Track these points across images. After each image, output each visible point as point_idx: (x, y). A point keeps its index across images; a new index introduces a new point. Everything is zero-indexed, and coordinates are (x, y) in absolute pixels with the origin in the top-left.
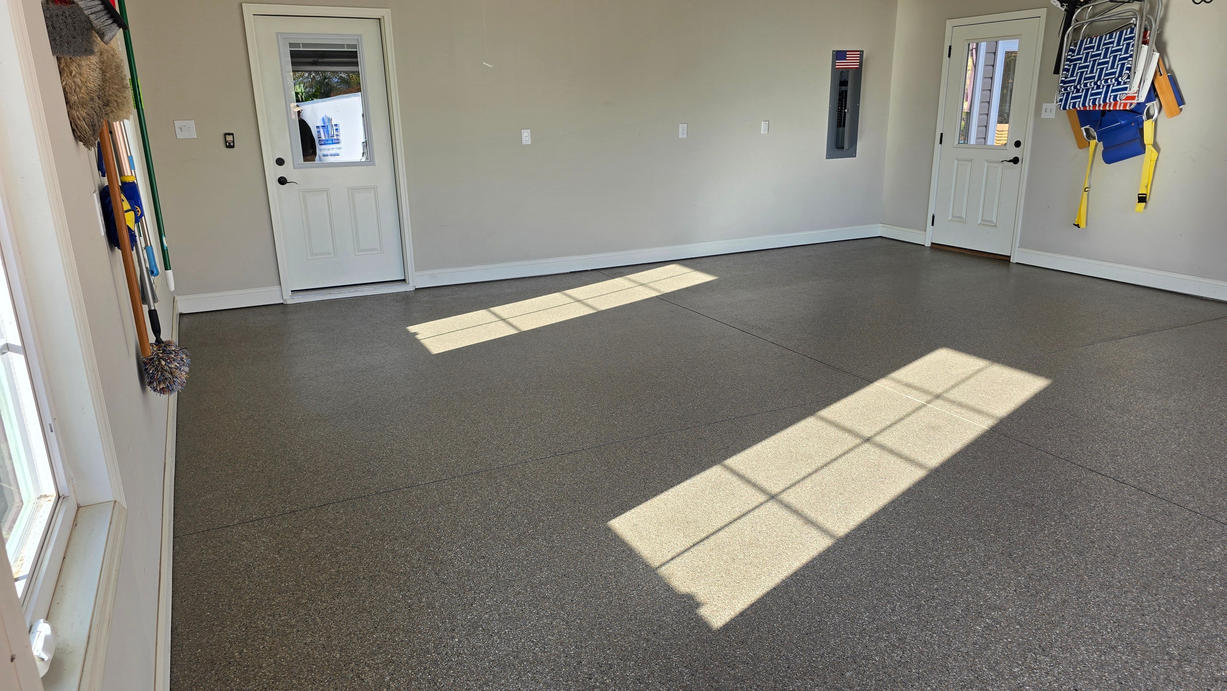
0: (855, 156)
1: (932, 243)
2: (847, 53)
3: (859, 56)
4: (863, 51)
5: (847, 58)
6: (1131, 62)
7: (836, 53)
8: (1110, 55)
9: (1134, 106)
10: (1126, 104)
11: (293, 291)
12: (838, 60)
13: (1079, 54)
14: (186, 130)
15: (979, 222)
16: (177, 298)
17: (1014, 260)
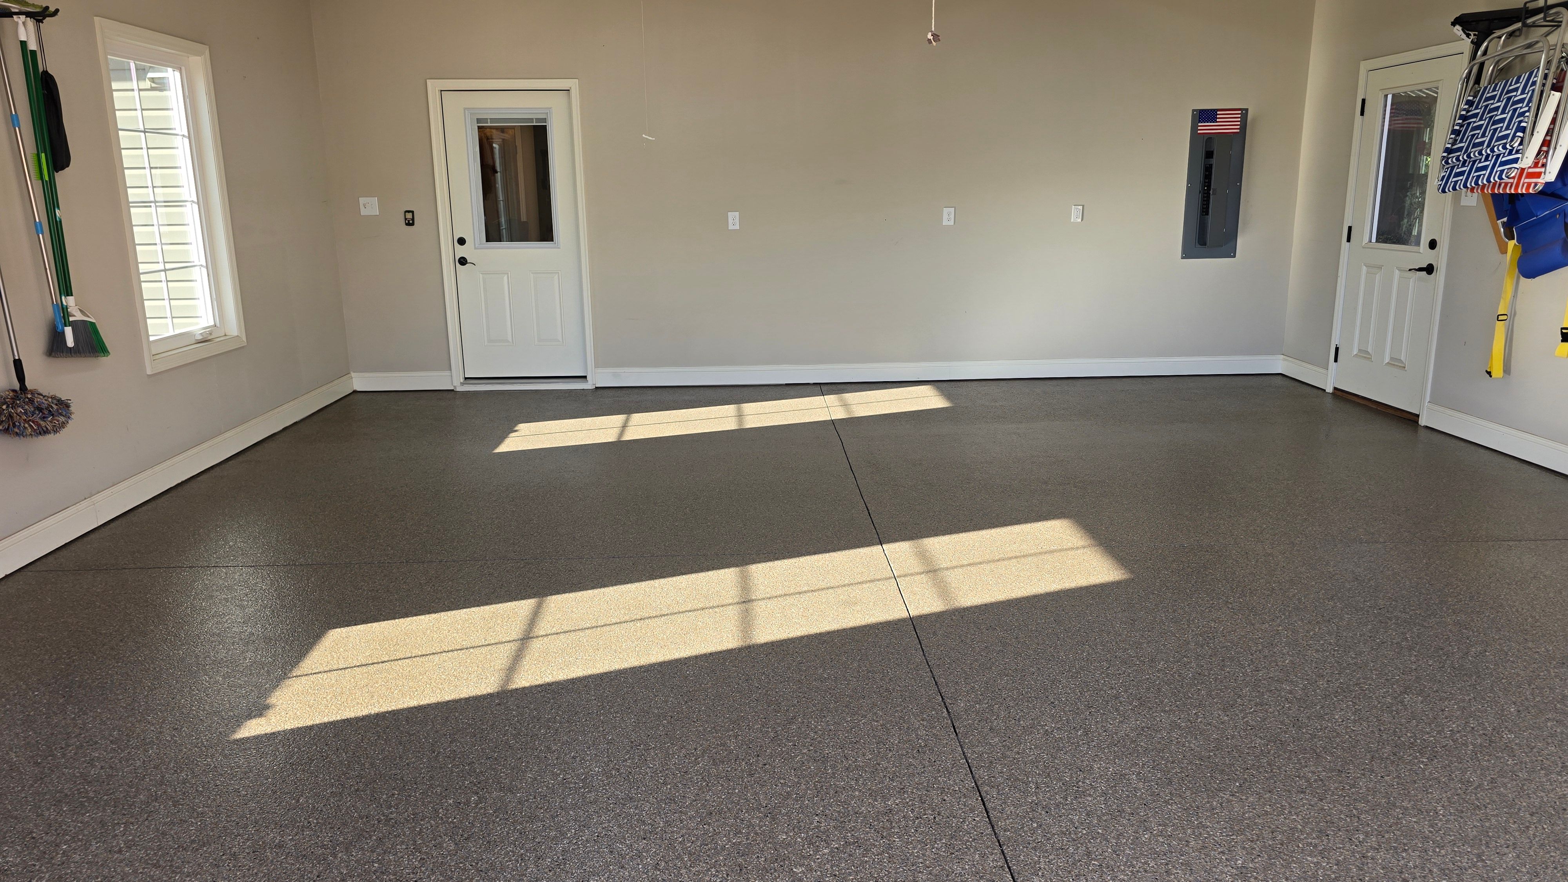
0: (1234, 256)
1: (1335, 389)
2: (1218, 113)
3: (1240, 116)
4: (1247, 110)
5: (1218, 120)
6: (1528, 119)
7: (1200, 113)
8: (1511, 106)
9: (1540, 187)
10: (1529, 185)
11: (466, 378)
12: (1202, 123)
13: (1477, 108)
14: (370, 206)
15: (1387, 360)
16: (353, 374)
17: (1423, 422)
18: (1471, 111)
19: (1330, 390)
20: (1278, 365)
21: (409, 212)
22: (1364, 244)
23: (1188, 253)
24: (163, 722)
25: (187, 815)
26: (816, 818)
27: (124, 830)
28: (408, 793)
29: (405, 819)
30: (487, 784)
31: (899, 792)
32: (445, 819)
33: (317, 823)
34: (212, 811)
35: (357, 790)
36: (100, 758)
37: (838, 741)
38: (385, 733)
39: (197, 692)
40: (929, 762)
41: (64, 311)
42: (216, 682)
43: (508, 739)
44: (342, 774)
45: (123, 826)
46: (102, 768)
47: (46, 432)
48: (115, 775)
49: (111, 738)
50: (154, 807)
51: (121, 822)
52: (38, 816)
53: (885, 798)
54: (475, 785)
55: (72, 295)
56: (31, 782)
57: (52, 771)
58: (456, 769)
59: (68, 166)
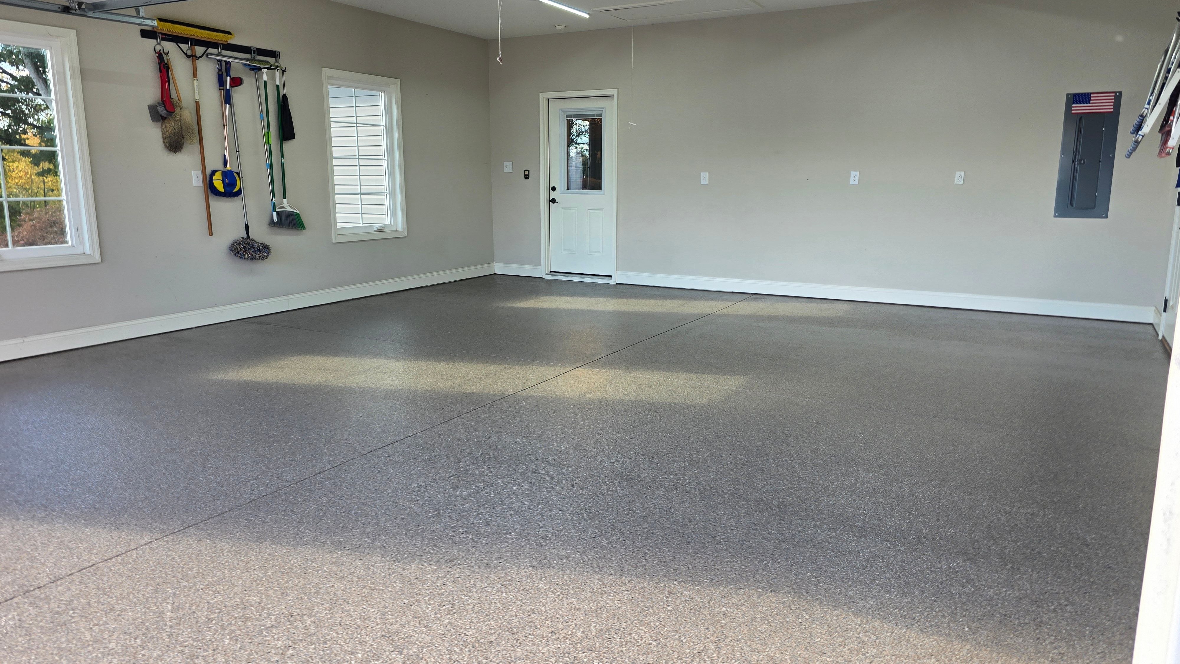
0: (1106, 217)
3: (1113, 97)
4: (1121, 93)
5: (1092, 102)
7: (1075, 96)
11: (551, 272)
12: (1075, 104)
14: (508, 167)
16: (495, 264)
19: (1160, 337)
20: (1149, 315)
21: (526, 170)
23: (1061, 213)
55: (286, 199)
59: (294, 139)
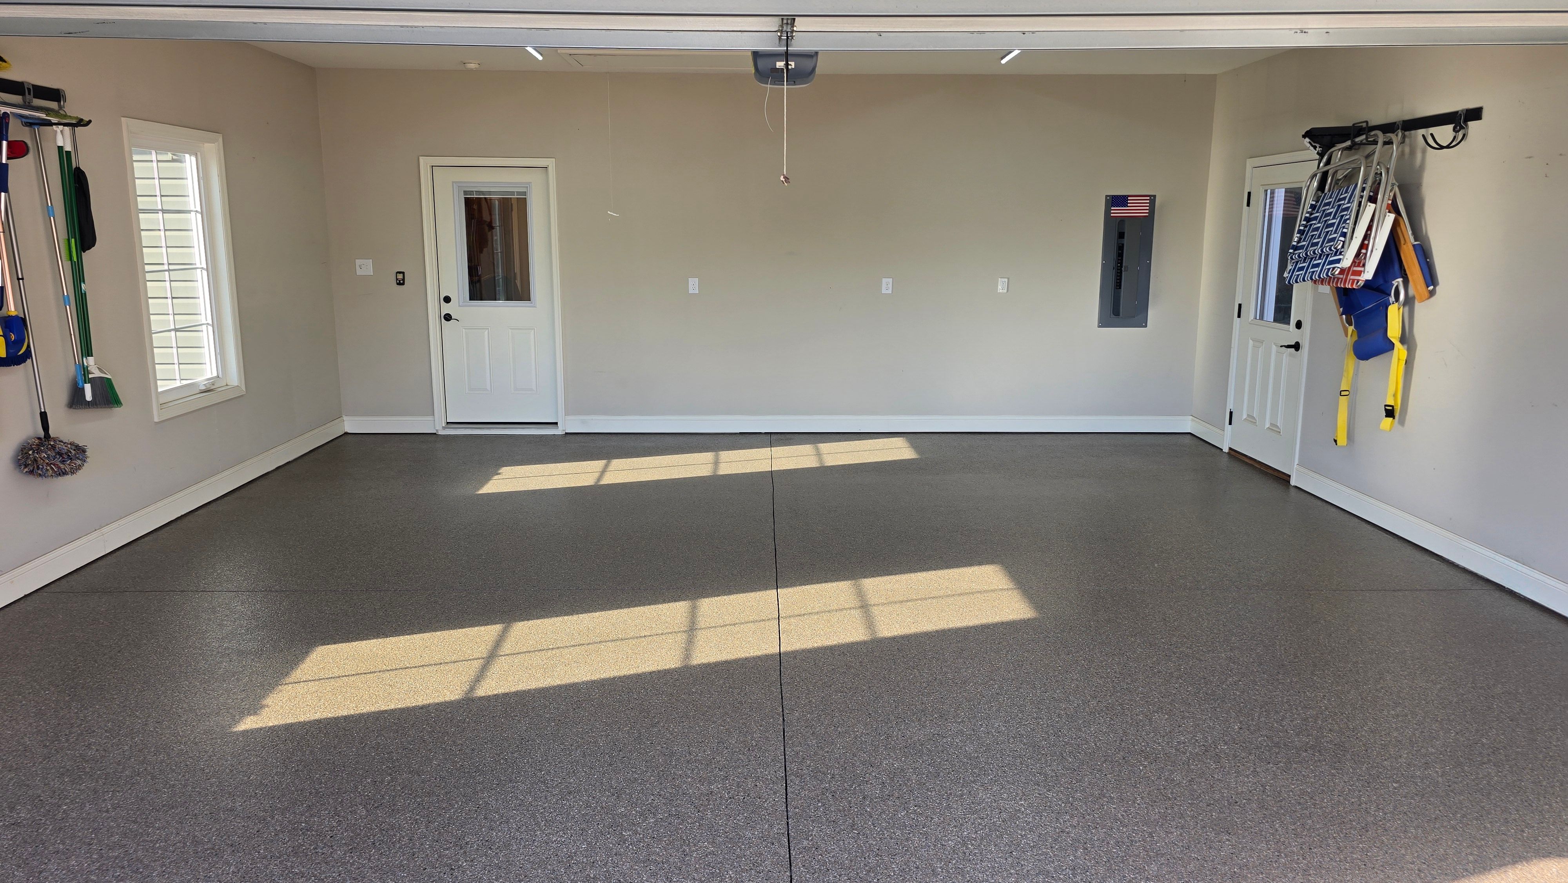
0: (1146, 326)
1: (1230, 449)
2: (1129, 198)
4: (1155, 196)
6: (1349, 226)
7: (1113, 198)
8: (1339, 214)
9: (1361, 283)
10: (1354, 280)
11: (448, 423)
12: (1114, 207)
13: (1317, 212)
14: (365, 267)
15: (1267, 425)
16: (345, 418)
17: (1293, 482)
18: (1313, 214)
19: (1226, 450)
20: (1186, 425)
21: (400, 273)
22: (1250, 320)
23: (1104, 323)
24: (148, 717)
25: (162, 786)
26: (652, 797)
27: (112, 796)
28: (336, 773)
29: (331, 792)
30: (400, 768)
31: (723, 779)
32: (362, 793)
33: (262, 794)
34: (181, 783)
35: (296, 771)
36: (96, 743)
37: (688, 741)
38: (326, 729)
39: (178, 694)
40: (754, 757)
41: (85, 371)
42: (195, 686)
43: (423, 735)
44: (287, 759)
45: (111, 793)
46: (97, 750)
47: (65, 473)
48: (108, 756)
49: (106, 728)
50: (137, 780)
51: (109, 790)
52: (45, 785)
53: (710, 783)
54: (390, 768)
55: (92, 356)
56: (40, 760)
57: (57, 752)
58: (378, 756)
59: (94, 246)
